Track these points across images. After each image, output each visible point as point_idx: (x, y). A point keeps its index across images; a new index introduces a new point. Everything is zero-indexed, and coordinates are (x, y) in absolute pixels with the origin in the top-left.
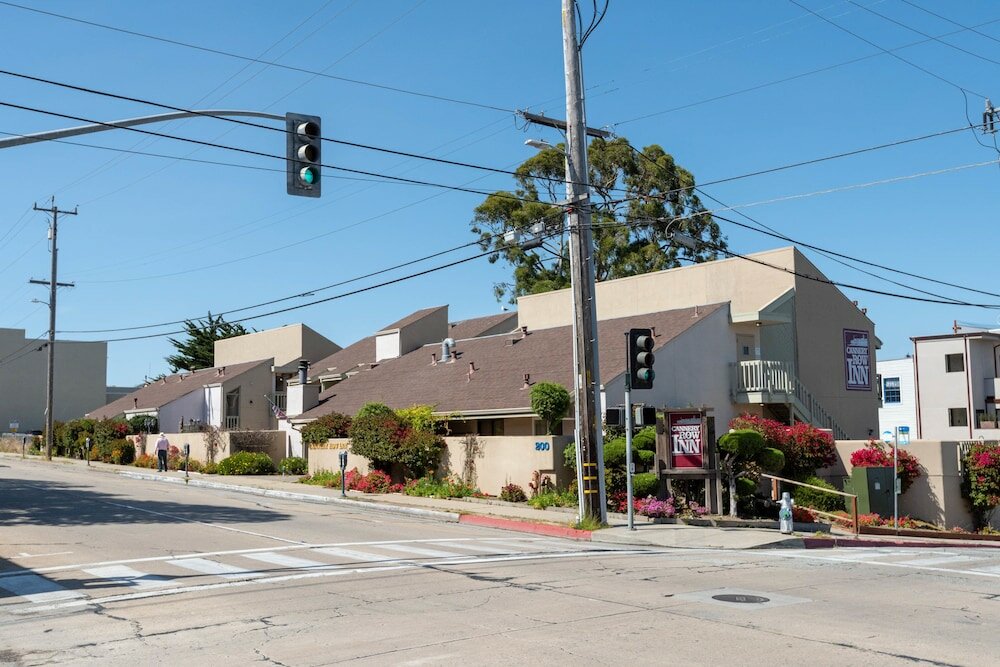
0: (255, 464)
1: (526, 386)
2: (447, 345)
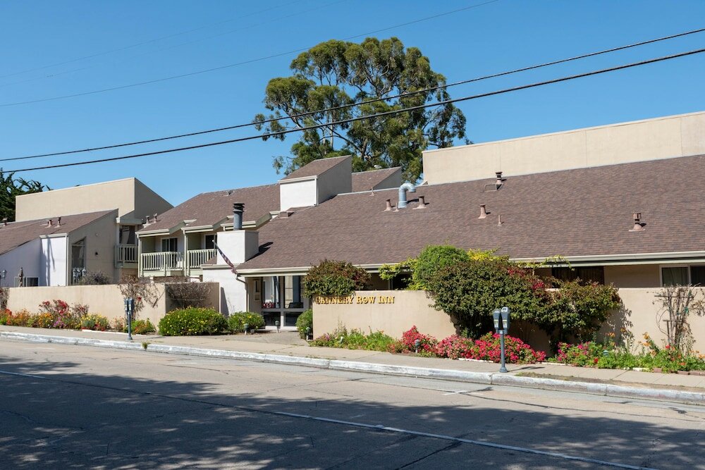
0: (212, 323)
1: (637, 227)
2: (406, 190)
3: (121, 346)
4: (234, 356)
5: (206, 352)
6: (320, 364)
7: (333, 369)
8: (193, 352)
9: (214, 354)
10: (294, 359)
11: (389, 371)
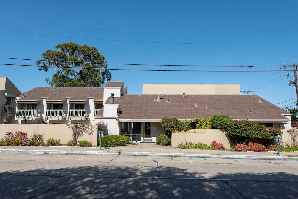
2: (160, 95)
3: (102, 153)
4: (174, 155)
5: (158, 154)
6: (217, 157)
7: (223, 158)
8: (150, 154)
9: (163, 155)
10: (204, 155)
11: (247, 158)
